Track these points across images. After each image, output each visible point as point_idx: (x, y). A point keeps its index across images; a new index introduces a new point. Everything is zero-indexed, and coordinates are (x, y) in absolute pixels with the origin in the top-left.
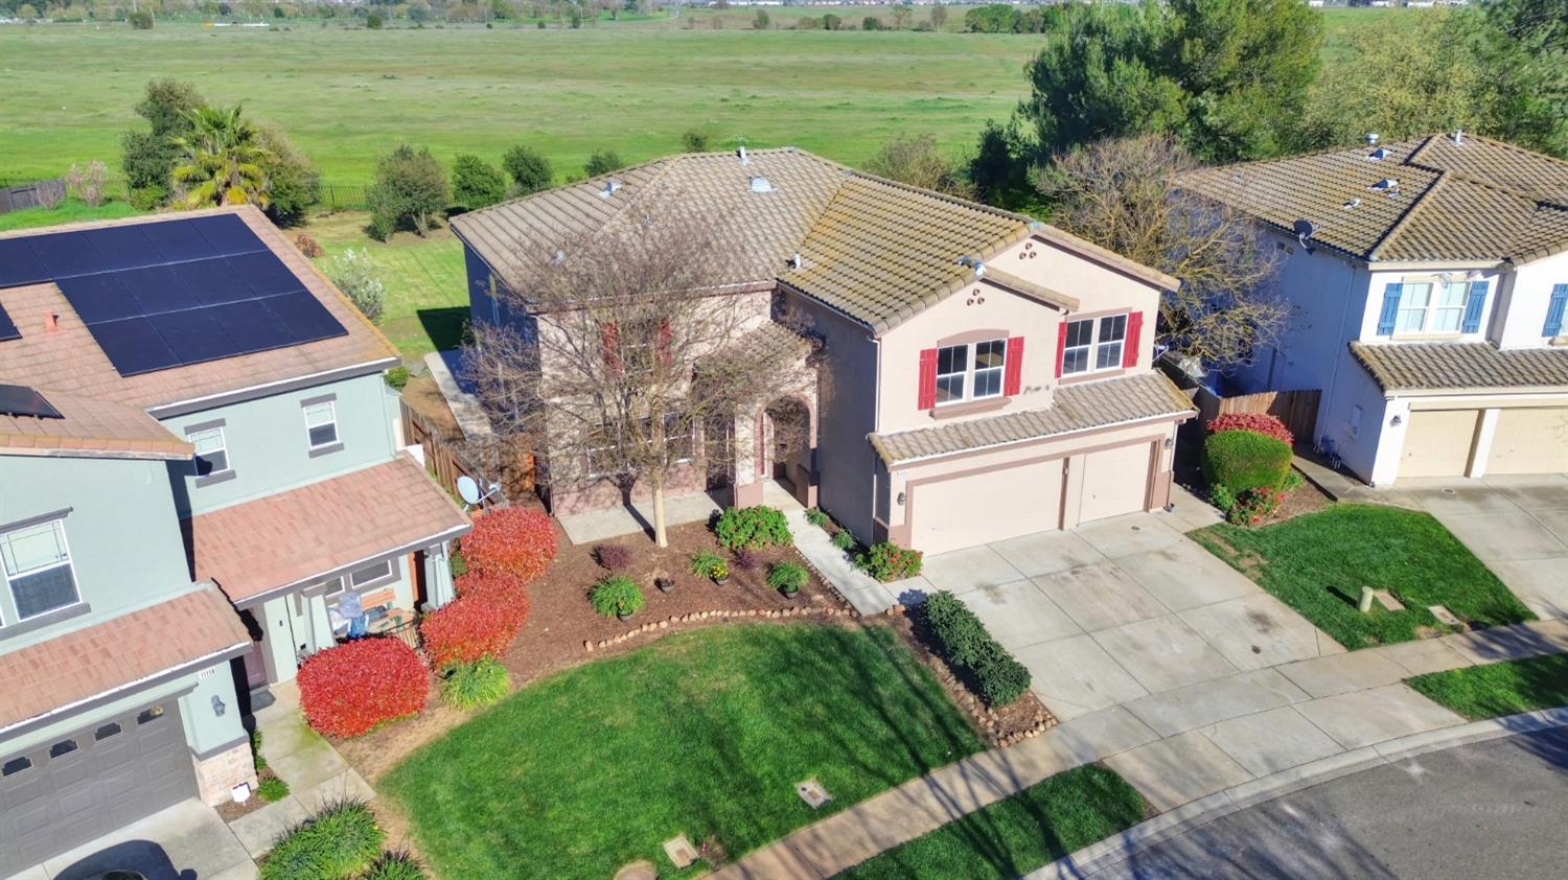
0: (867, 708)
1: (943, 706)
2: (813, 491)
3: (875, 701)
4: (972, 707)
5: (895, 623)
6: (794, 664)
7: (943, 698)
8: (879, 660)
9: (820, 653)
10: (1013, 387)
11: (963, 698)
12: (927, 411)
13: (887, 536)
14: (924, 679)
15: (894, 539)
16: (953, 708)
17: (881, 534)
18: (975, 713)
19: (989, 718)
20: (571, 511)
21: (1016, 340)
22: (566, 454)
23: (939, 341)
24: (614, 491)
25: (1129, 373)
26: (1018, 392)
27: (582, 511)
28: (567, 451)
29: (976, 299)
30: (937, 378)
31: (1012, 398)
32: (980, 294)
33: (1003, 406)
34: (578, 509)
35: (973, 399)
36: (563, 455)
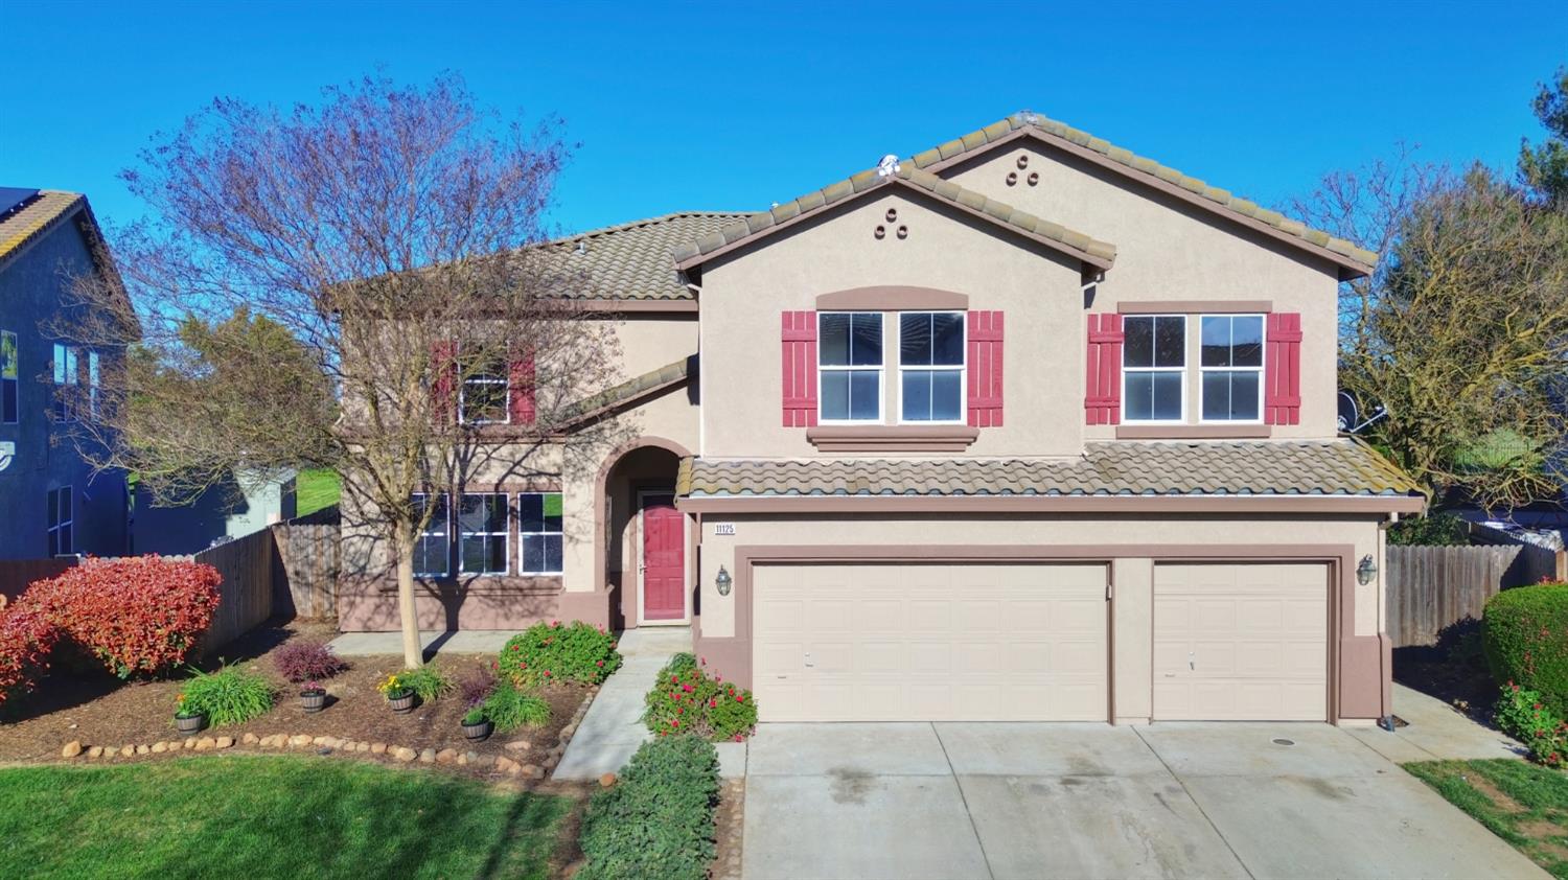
10: (989, 410)
12: (803, 431)
20: (365, 626)
21: (985, 314)
22: (365, 533)
23: (820, 299)
24: (434, 603)
25: (1281, 434)
26: (999, 422)
27: (381, 629)
28: (366, 530)
29: (891, 229)
30: (820, 367)
31: (985, 434)
32: (901, 220)
33: (969, 444)
34: (375, 623)
35: (900, 421)
36: (361, 536)
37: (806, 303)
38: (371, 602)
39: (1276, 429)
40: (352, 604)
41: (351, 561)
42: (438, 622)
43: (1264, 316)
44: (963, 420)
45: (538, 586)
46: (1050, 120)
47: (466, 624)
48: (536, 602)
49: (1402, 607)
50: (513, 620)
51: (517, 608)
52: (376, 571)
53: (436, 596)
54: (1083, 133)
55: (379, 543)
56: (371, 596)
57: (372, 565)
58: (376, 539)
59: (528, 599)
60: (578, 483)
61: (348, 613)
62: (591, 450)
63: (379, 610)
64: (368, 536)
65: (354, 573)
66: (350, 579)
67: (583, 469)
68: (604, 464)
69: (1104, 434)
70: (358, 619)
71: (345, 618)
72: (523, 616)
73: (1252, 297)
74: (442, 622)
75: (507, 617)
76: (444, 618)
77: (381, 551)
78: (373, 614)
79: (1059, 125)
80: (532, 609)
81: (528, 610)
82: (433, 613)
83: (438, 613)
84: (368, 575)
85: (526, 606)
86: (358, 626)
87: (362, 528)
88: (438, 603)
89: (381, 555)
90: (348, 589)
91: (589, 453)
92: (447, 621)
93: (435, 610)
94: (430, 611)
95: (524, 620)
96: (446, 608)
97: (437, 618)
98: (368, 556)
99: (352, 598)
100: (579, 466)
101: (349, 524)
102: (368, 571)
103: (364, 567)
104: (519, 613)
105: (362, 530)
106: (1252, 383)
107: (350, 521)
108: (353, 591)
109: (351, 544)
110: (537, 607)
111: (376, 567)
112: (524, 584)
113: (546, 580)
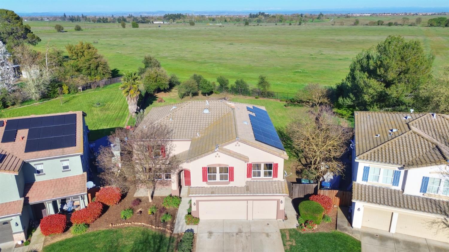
10: (231, 179)
12: (205, 182)
15: (193, 214)
21: (231, 167)
23: (208, 166)
25: (275, 179)
26: (233, 181)
29: (217, 156)
30: (208, 174)
31: (231, 182)
32: (219, 155)
33: (229, 184)
35: (219, 181)
37: (206, 166)
39: (274, 178)
43: (273, 163)
44: (228, 180)
45: (167, 181)
47: (156, 188)
48: (168, 183)
49: (299, 192)
59: (166, 183)
62: (175, 170)
67: (175, 173)
68: (178, 172)
69: (249, 179)
75: (163, 186)
81: (167, 185)
92: (153, 188)
97: (152, 186)
104: (165, 185)
106: (271, 172)
112: (165, 181)
113: (169, 180)
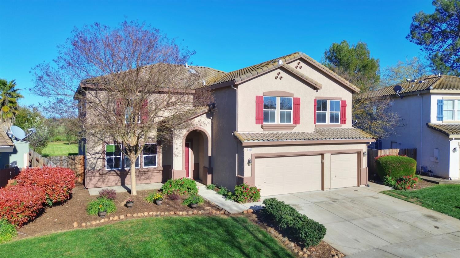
0: (232, 248)
1: (277, 248)
2: (209, 177)
3: (237, 244)
4: (294, 248)
5: (248, 216)
6: (190, 230)
7: (276, 244)
8: (239, 228)
9: (206, 226)
10: (297, 121)
11: (288, 244)
12: (260, 125)
13: (243, 182)
14: (265, 236)
15: (246, 182)
16: (283, 249)
17: (240, 181)
18: (296, 251)
19: (304, 253)
20: (95, 186)
21: (297, 98)
22: (95, 157)
23: (264, 93)
24: (117, 177)
26: (299, 123)
27: (100, 186)
28: (95, 156)
29: (279, 77)
30: (263, 110)
31: (297, 126)
32: (281, 75)
33: (293, 128)
34: (98, 185)
35: (280, 123)
36: (93, 158)
37: (261, 94)
38: (97, 178)
39: (342, 125)
40: (91, 180)
41: (90, 166)
42: (118, 183)
43: (340, 101)
44: (292, 123)
45: (150, 170)
46: (306, 55)
47: (127, 183)
48: (148, 175)
50: (141, 181)
51: (143, 177)
52: (98, 169)
53: (118, 175)
54: (312, 58)
55: (99, 160)
56: (97, 176)
57: (97, 167)
58: (98, 159)
59: (146, 174)
60: (178, 140)
61: (89, 182)
62: (182, 131)
63: (100, 181)
64: (96, 158)
65: (91, 170)
66: (90, 171)
67: (180, 136)
68: (185, 134)
70: (92, 184)
71: (88, 184)
72: (144, 180)
73: (338, 97)
74: (120, 183)
75: (139, 180)
76: (120, 182)
77: (100, 162)
78: (98, 182)
79: (308, 56)
80: (147, 177)
81: (146, 178)
82: (117, 180)
83: (119, 180)
84: (96, 170)
85: (145, 177)
86: (93, 186)
87: (93, 155)
88: (119, 177)
89: (100, 163)
90: (89, 175)
91: (181, 131)
92: (121, 183)
93: (118, 179)
94: (116, 180)
95: (145, 181)
96: (121, 179)
97: (118, 182)
98: (96, 164)
99: (91, 178)
100: (178, 135)
101: (89, 154)
102: (95, 169)
103: (94, 168)
104: (143, 179)
105: (94, 156)
106: (338, 115)
107: (90, 153)
108: (91, 175)
109: (90, 160)
110: (148, 177)
111: (98, 167)
113: (152, 168)
